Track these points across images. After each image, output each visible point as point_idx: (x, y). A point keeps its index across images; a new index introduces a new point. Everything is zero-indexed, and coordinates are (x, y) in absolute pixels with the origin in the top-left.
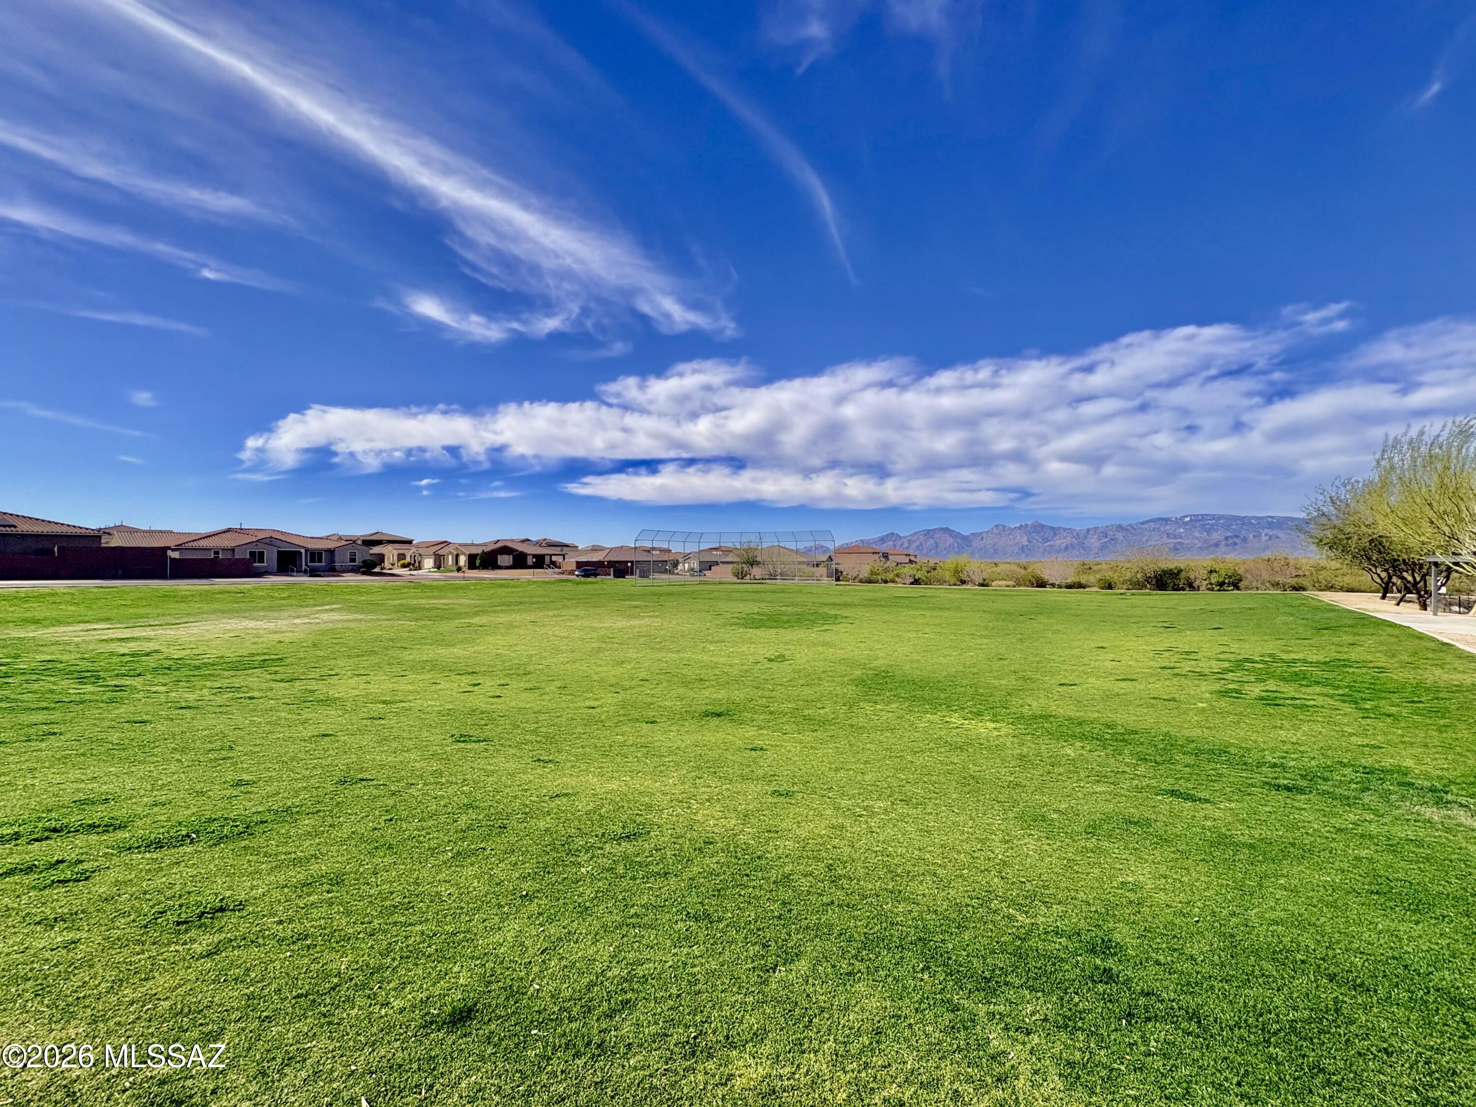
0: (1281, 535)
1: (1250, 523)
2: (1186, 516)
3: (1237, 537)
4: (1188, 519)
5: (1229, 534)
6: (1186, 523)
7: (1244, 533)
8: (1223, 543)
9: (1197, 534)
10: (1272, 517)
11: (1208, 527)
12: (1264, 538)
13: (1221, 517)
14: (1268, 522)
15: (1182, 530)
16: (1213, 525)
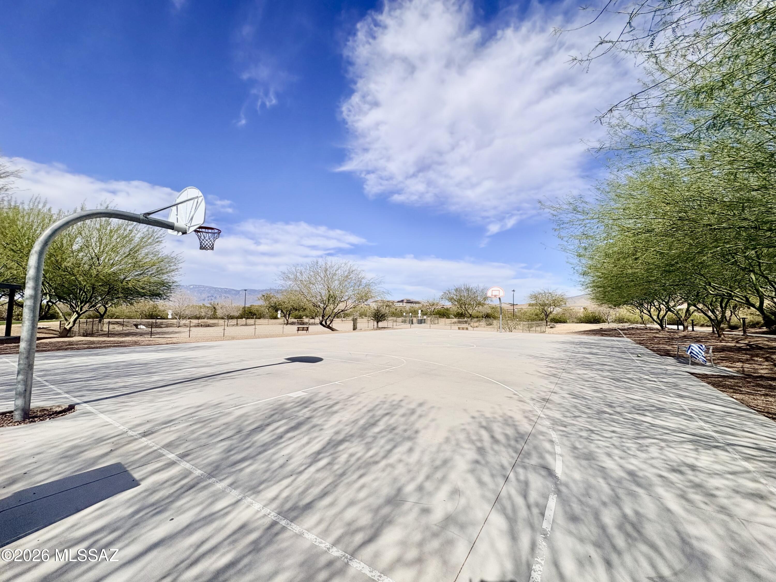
0: (230, 297)
1: (218, 291)
2: (191, 285)
3: (213, 296)
4: (192, 287)
5: (210, 295)
6: (191, 289)
7: (215, 295)
8: (207, 299)
9: (196, 294)
10: (227, 289)
11: (201, 291)
12: (223, 298)
13: (207, 287)
14: (225, 291)
15: (189, 292)
16: (203, 290)
